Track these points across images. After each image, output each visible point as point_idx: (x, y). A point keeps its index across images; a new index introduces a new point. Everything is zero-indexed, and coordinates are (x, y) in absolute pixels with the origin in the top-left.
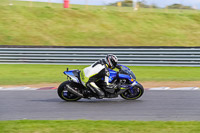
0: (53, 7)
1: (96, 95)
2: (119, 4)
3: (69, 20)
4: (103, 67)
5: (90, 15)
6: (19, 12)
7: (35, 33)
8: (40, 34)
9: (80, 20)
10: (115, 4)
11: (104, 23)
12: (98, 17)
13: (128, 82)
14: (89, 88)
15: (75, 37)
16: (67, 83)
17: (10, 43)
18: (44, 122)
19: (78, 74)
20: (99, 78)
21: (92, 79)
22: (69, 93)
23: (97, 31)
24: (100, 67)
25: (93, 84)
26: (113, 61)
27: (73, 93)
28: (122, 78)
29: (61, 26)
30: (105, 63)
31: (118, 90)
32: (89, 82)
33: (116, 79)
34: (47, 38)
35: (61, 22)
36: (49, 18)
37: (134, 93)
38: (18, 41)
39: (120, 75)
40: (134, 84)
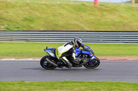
0: (87, 4)
1: (67, 65)
2: (133, 2)
3: (98, 13)
4: (72, 46)
5: (112, 9)
6: (63, 8)
7: (74, 22)
8: (77, 23)
9: (105, 13)
10: (131, 2)
11: (122, 15)
12: (118, 11)
13: (89, 57)
14: (61, 60)
15: (102, 25)
16: (47, 57)
17: (57, 29)
18: (80, 82)
19: (54, 51)
20: (68, 54)
21: (64, 55)
22: (48, 63)
23: (117, 20)
24: (69, 47)
25: (64, 58)
26: (78, 43)
27: (51, 63)
28: (85, 54)
29: (92, 17)
30: (73, 44)
31: (82, 62)
32: (62, 56)
33: (81, 55)
34: (82, 25)
35: (92, 14)
36: (84, 12)
37: (93, 64)
38: (62, 27)
39: (83, 52)
40: (93, 58)
